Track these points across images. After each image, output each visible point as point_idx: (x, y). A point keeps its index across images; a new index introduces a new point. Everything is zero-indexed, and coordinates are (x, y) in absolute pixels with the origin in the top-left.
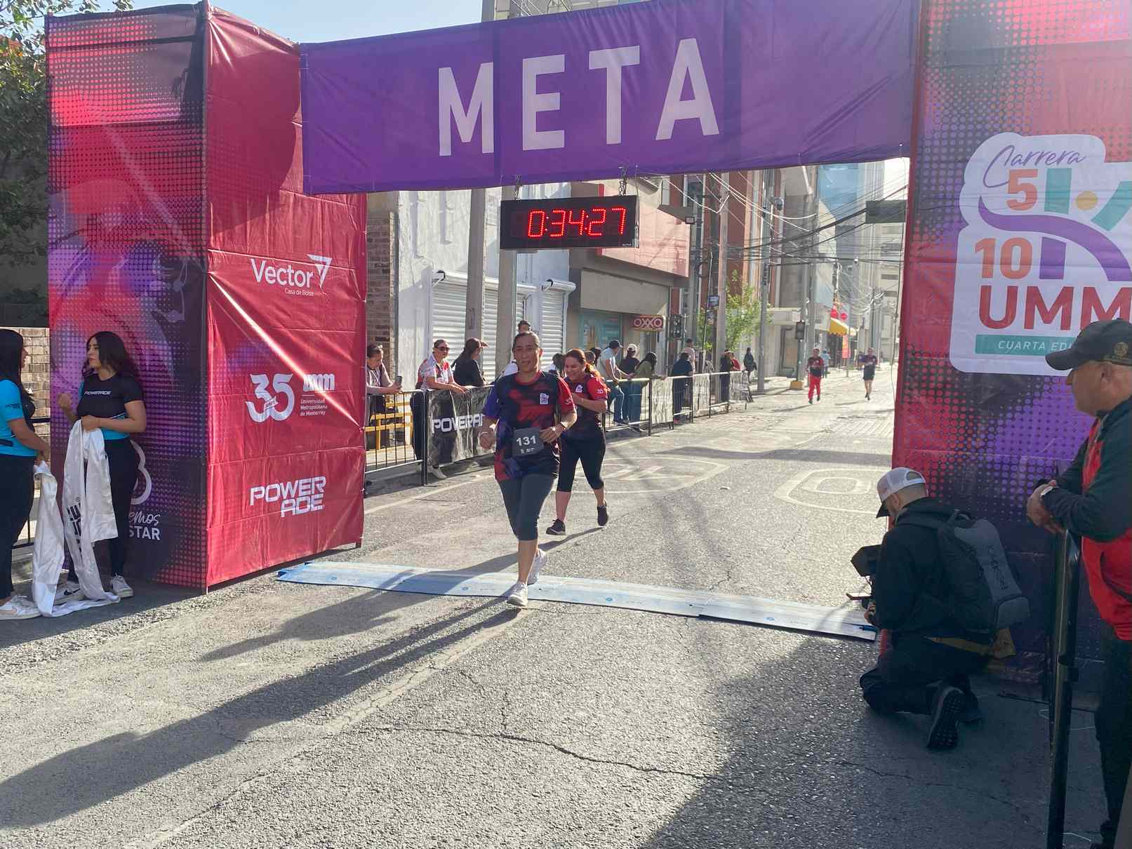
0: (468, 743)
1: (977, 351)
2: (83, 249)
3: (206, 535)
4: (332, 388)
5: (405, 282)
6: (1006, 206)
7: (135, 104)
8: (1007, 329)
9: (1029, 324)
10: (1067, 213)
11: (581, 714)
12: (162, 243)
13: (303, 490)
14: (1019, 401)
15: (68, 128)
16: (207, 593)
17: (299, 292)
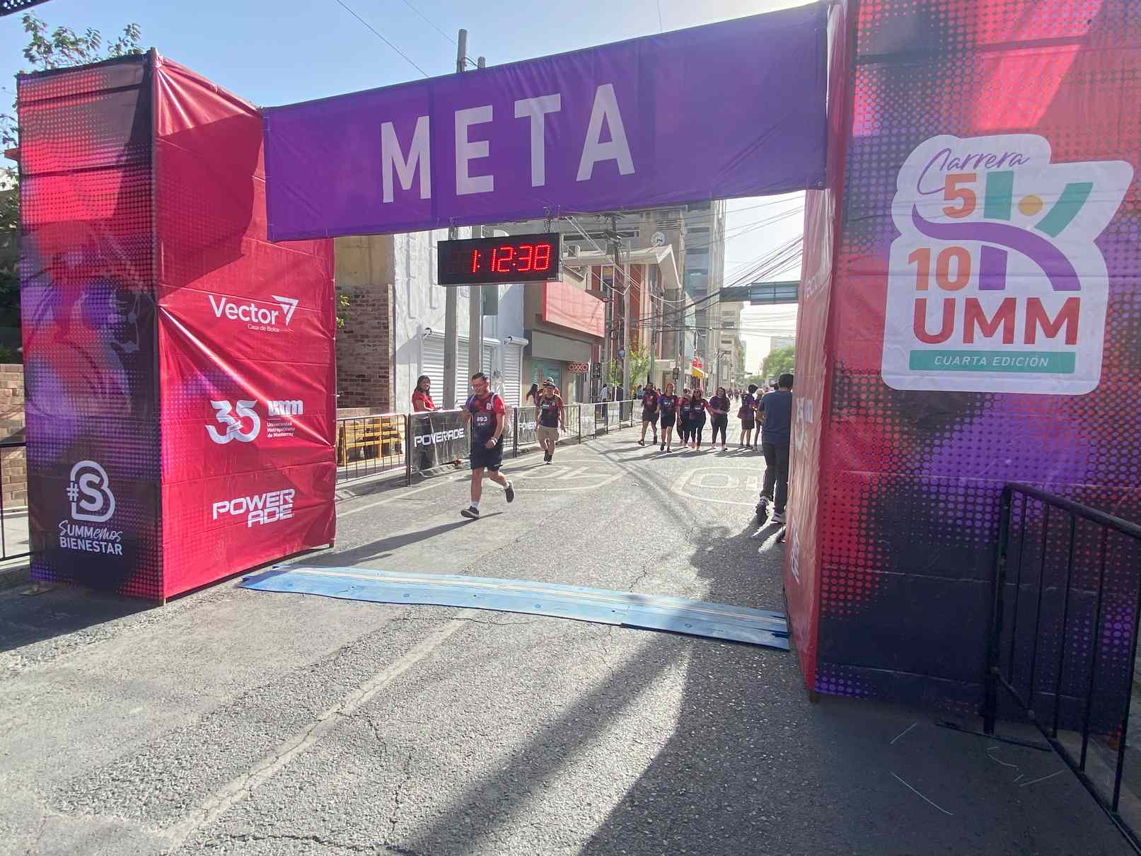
1: (911, 368)
2: (49, 286)
3: (163, 551)
4: (300, 412)
5: (401, 335)
6: (943, 213)
7: (93, 149)
8: (944, 343)
9: (968, 338)
10: (1009, 220)
12: (117, 278)
13: (271, 502)
14: (958, 419)
15: (36, 175)
16: (165, 604)
17: (263, 328)
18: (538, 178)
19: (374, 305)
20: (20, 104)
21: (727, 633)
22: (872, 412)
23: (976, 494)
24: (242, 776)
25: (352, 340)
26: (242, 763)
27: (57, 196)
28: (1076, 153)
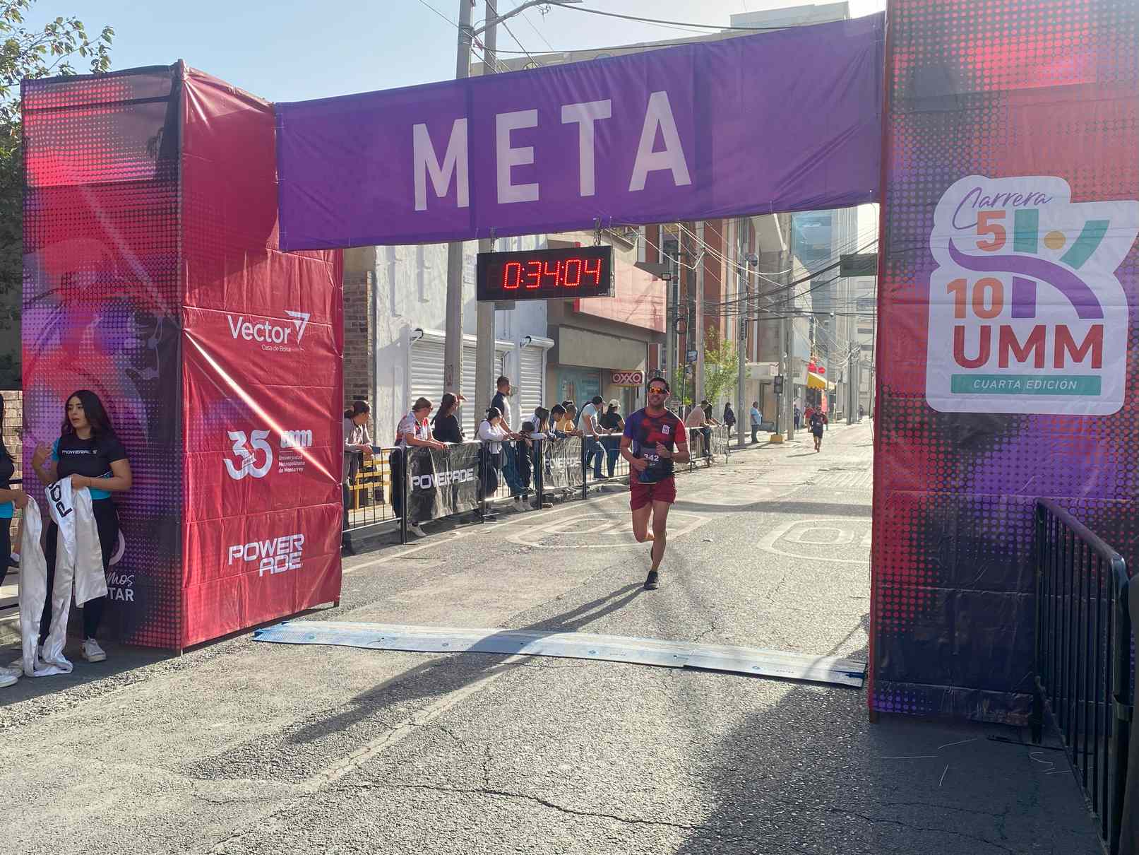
0: (449, 799)
1: (953, 391)
2: (57, 308)
3: (181, 595)
4: (310, 444)
5: (383, 340)
6: (976, 247)
7: (111, 163)
8: (982, 367)
9: (1003, 362)
10: (1036, 253)
11: (565, 767)
12: (136, 301)
13: (281, 549)
14: (997, 439)
16: (182, 655)
17: (277, 349)
18: (587, 186)
23: (1016, 510)
28: (1094, 193)
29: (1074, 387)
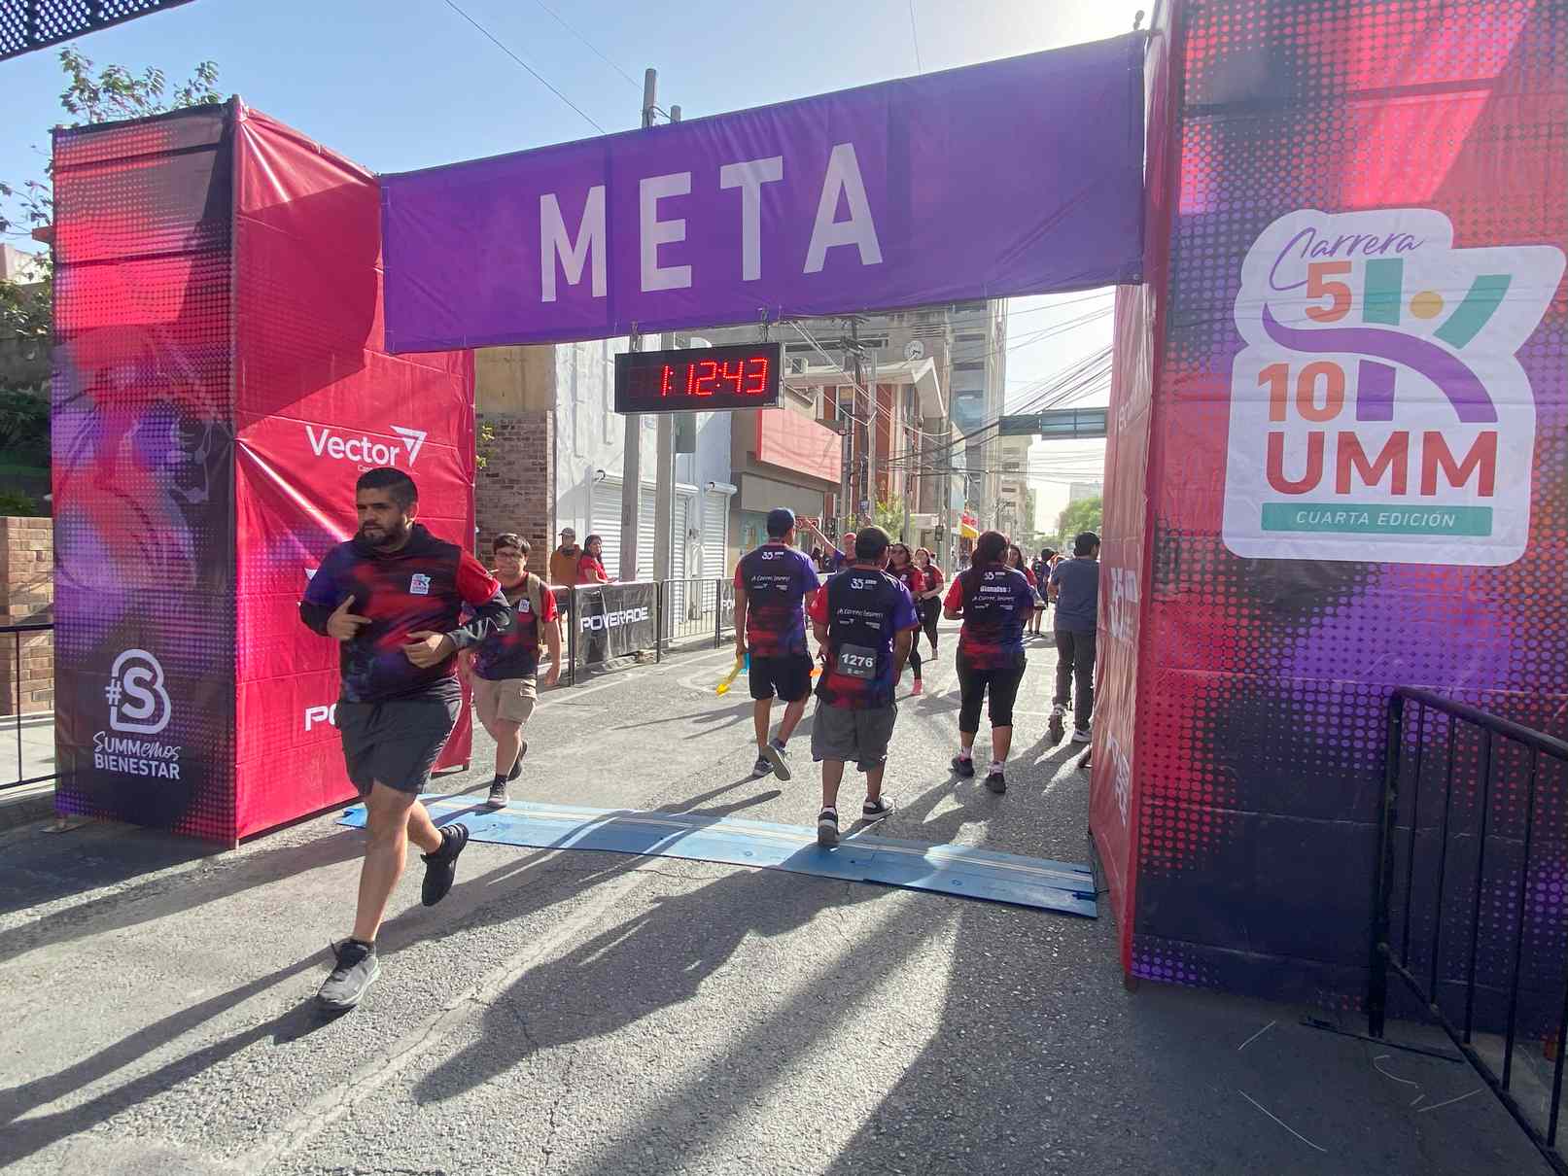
1: (1264, 527)
2: (90, 412)
3: (236, 773)
5: (564, 480)
6: (1305, 315)
7: (153, 230)
8: (1310, 493)
9: (1343, 486)
10: (1397, 324)
12: (181, 403)
14: (1330, 600)
15: (75, 263)
16: (237, 847)
18: (752, 268)
19: (528, 439)
20: (57, 169)
21: (1013, 894)
22: (1208, 588)
23: (1355, 703)
24: (341, 1086)
25: (498, 486)
26: (340, 1067)
27: (104, 292)
28: (1488, 234)
29: (1451, 525)
